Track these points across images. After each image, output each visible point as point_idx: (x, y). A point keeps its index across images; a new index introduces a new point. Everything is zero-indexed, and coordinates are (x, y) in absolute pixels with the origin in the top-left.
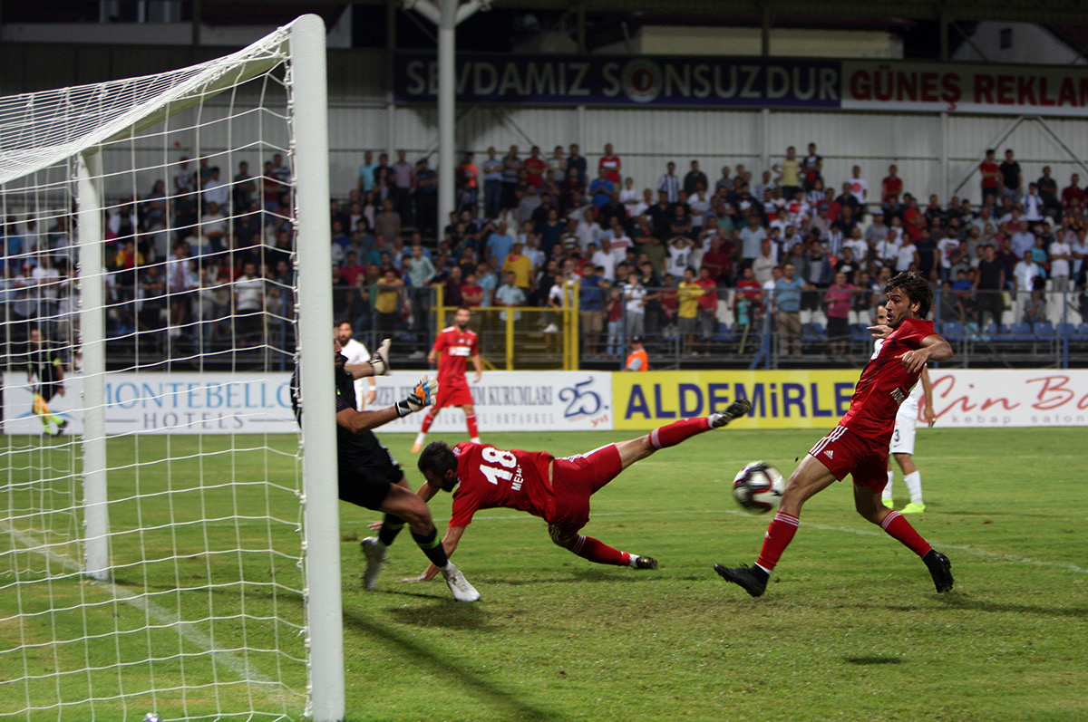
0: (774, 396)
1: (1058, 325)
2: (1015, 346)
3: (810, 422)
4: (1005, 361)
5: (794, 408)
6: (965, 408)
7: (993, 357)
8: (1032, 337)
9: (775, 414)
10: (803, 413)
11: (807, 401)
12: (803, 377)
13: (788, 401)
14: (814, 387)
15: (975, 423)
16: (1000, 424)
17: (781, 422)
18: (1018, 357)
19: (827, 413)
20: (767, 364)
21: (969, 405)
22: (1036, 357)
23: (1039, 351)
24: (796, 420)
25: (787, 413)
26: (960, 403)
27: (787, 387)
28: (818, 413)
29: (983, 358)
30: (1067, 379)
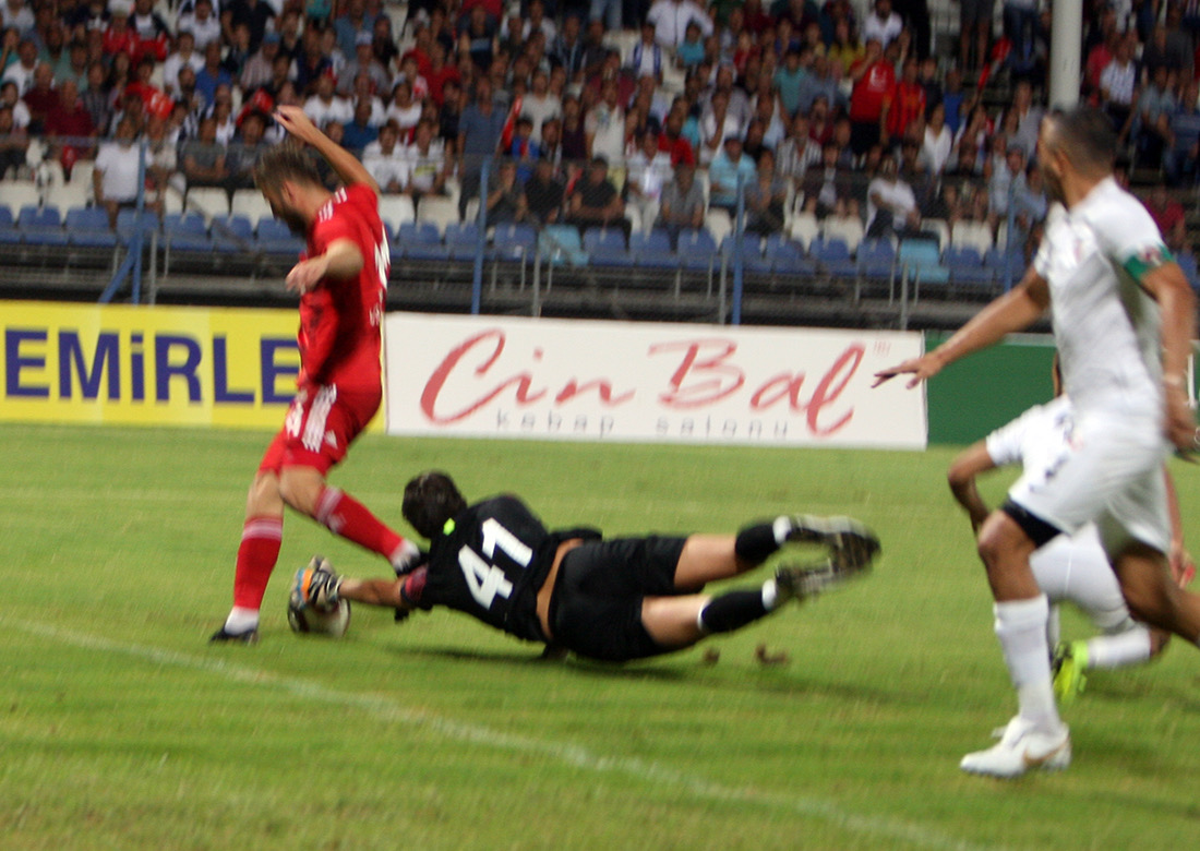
0: (137, 361)
1: (724, 241)
2: (637, 277)
3: (208, 413)
4: (616, 308)
5: (178, 386)
6: (522, 396)
7: (592, 297)
8: (672, 260)
9: (138, 393)
10: (195, 394)
11: (205, 370)
12: (199, 323)
13: (164, 372)
14: (219, 345)
15: (540, 430)
16: (592, 432)
17: (149, 412)
18: (642, 300)
19: (246, 398)
20: (136, 290)
21: (531, 391)
22: (677, 300)
23: (686, 289)
24: (179, 410)
25: (163, 393)
26: (515, 388)
27: (163, 343)
28: (223, 395)
29: (571, 298)
30: (731, 350)
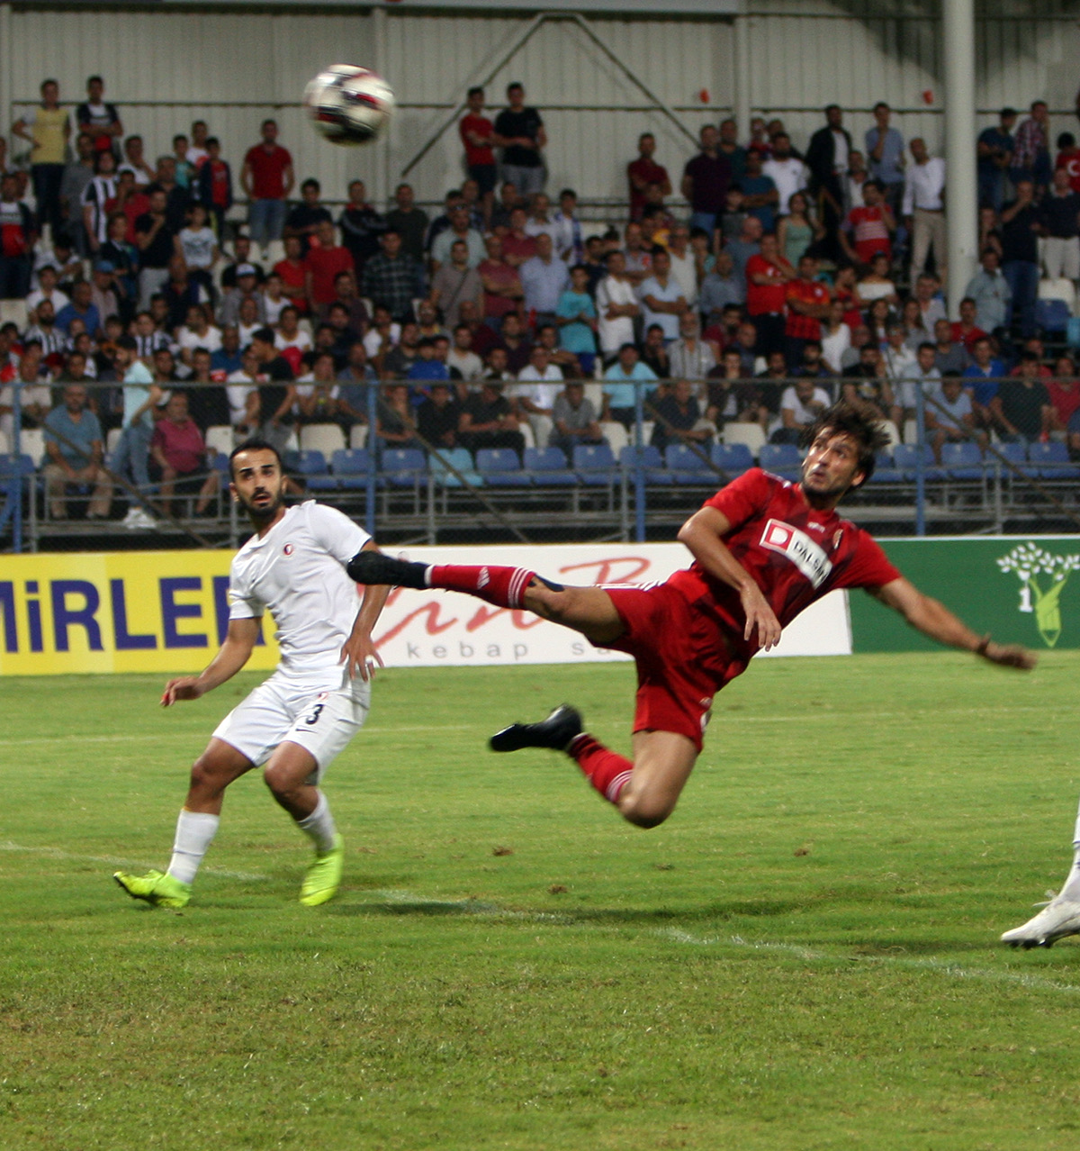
0: (34, 608)
1: (623, 451)
2: (535, 496)
3: (110, 660)
4: (514, 527)
5: (77, 633)
6: (433, 628)
7: (488, 519)
8: (569, 476)
9: (37, 645)
10: (95, 643)
11: (104, 616)
12: (94, 567)
13: (63, 619)
14: (117, 587)
15: (454, 659)
16: (507, 658)
17: (50, 662)
18: (541, 519)
19: (147, 642)
20: (18, 540)
21: (440, 621)
22: (578, 518)
23: (585, 506)
24: (80, 658)
25: (62, 643)
26: (425, 615)
27: (60, 588)
28: (126, 641)
29: (469, 521)
30: (645, 564)
